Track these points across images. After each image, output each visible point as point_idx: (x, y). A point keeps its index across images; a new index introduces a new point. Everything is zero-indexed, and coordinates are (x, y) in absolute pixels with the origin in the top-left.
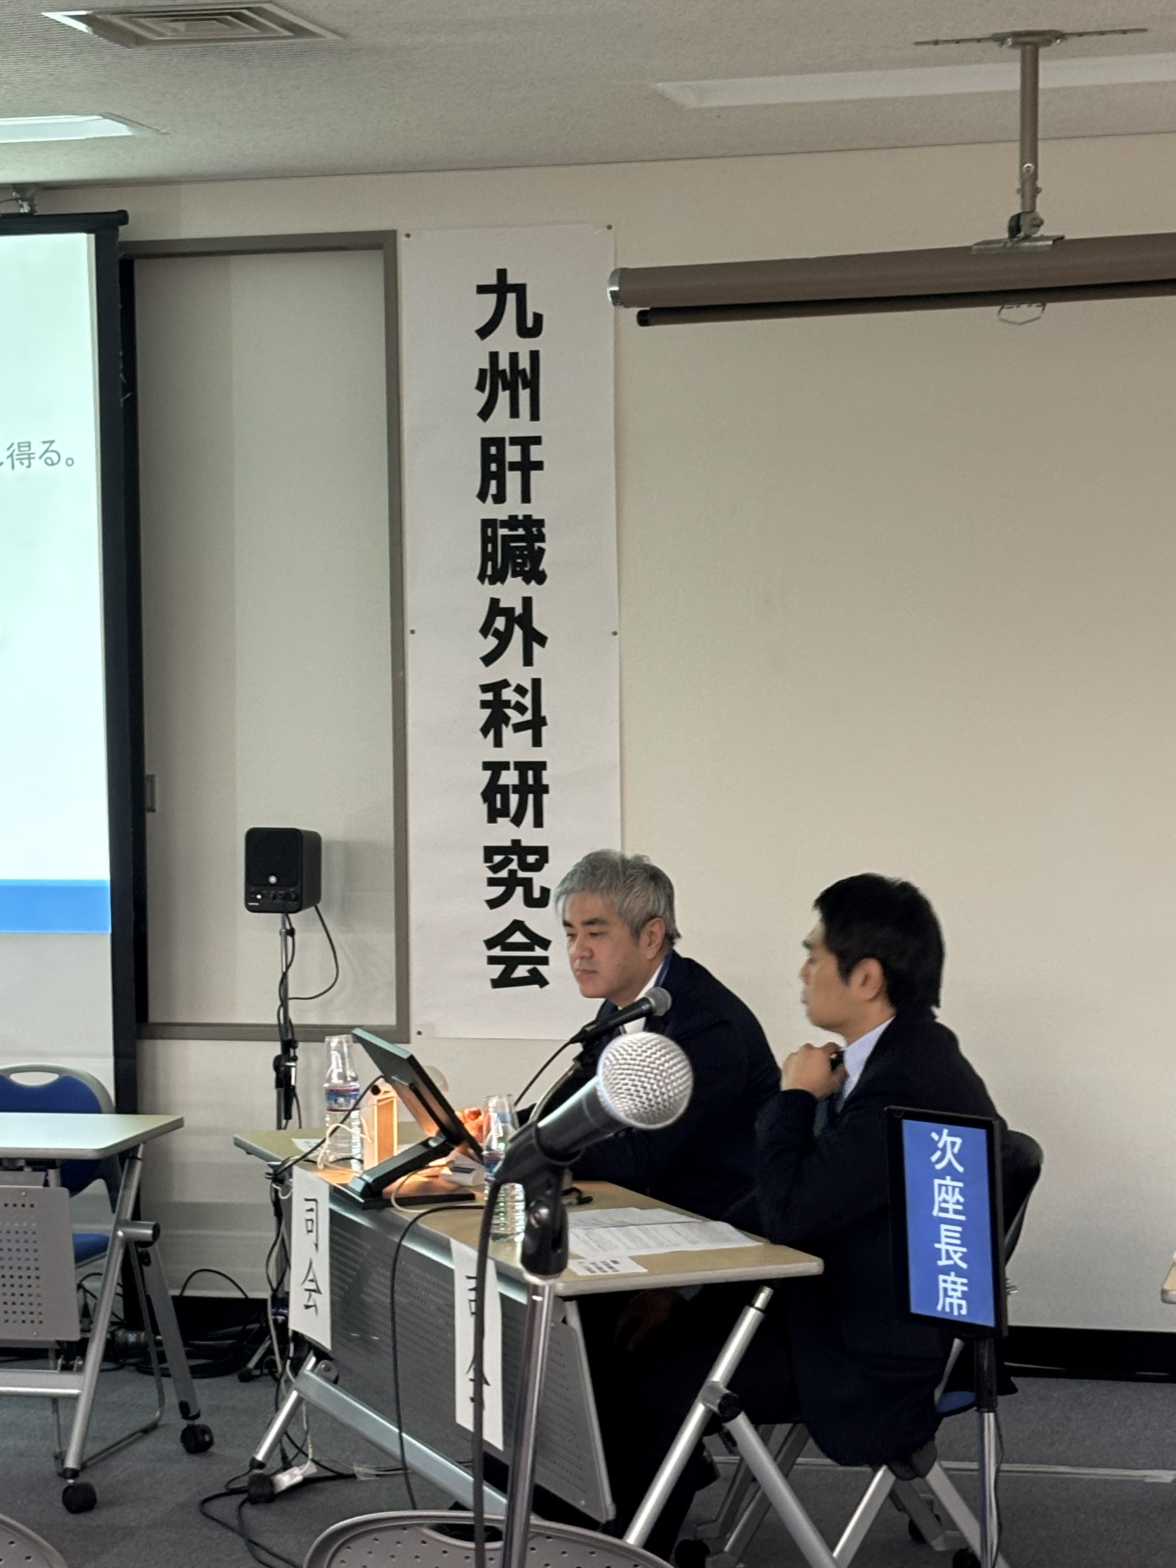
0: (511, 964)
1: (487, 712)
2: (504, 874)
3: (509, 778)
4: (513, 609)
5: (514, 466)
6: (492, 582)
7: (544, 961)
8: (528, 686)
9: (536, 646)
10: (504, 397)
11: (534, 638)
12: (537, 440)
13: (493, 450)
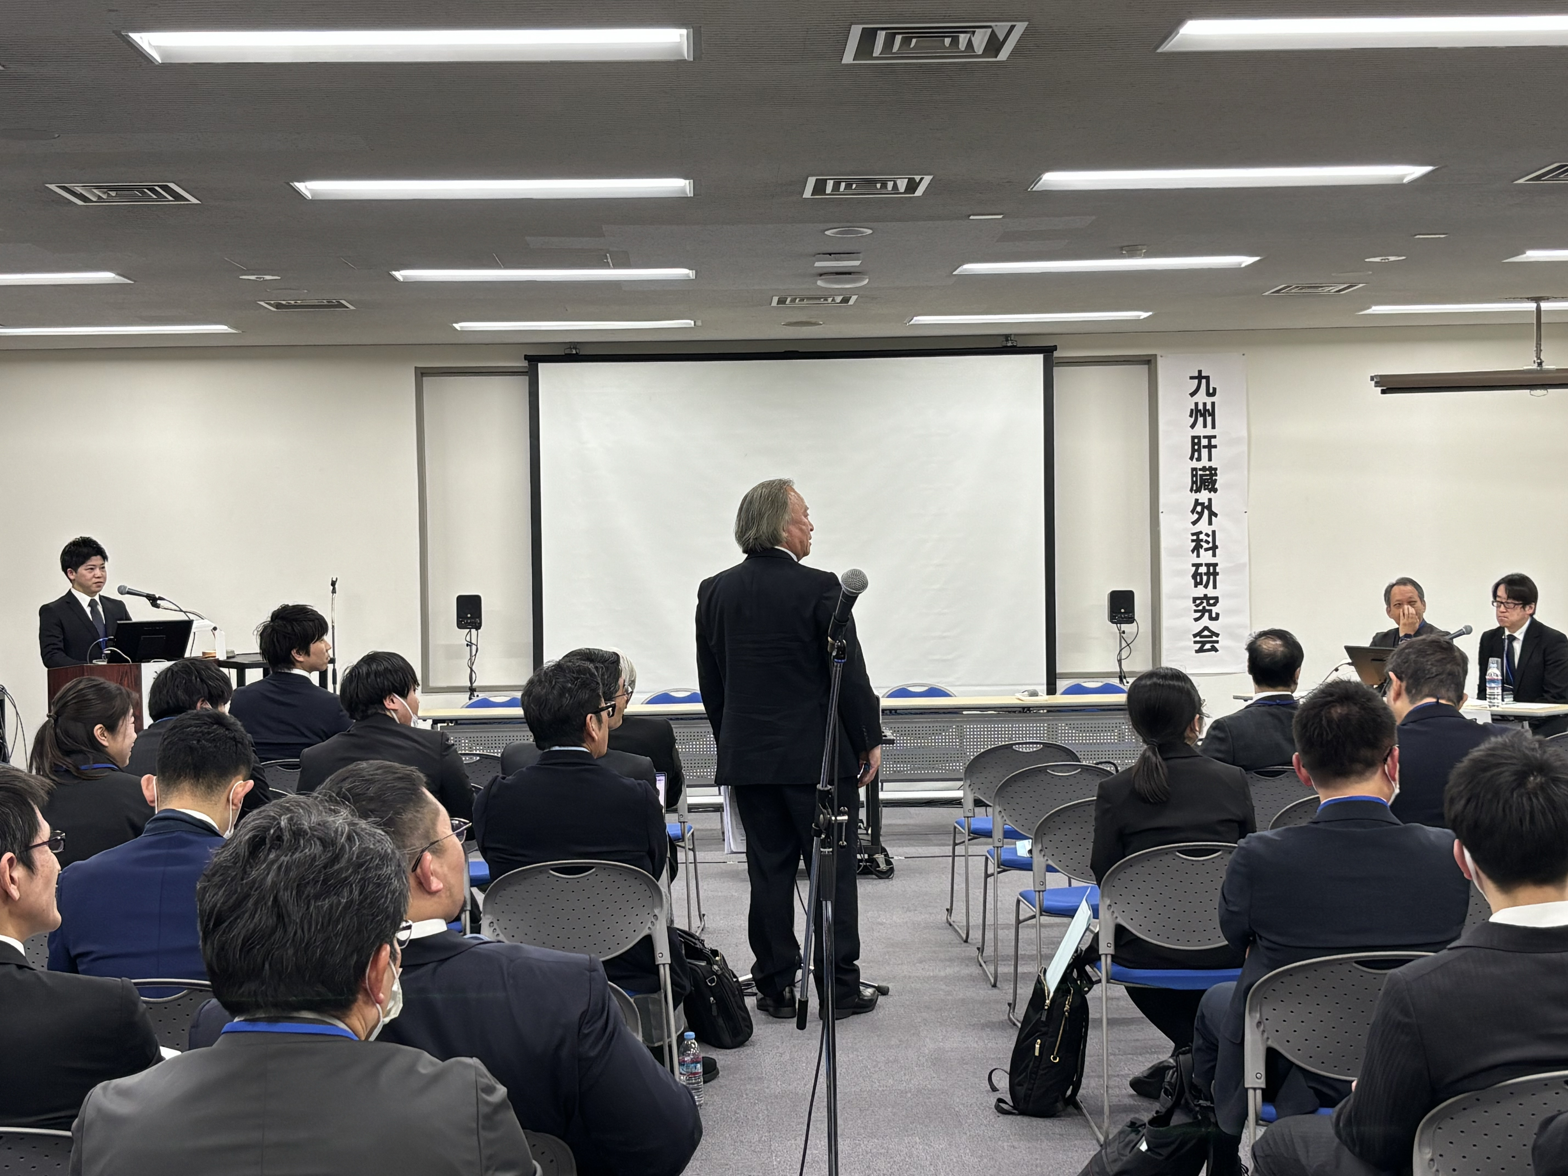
0: (1203, 643)
1: (1194, 544)
2: (1200, 608)
3: (1203, 570)
4: (1204, 503)
5: (1204, 447)
6: (1196, 492)
7: (1217, 642)
8: (1210, 533)
9: (1213, 517)
10: (1200, 420)
11: (1212, 514)
12: (1215, 437)
13: (1196, 441)
